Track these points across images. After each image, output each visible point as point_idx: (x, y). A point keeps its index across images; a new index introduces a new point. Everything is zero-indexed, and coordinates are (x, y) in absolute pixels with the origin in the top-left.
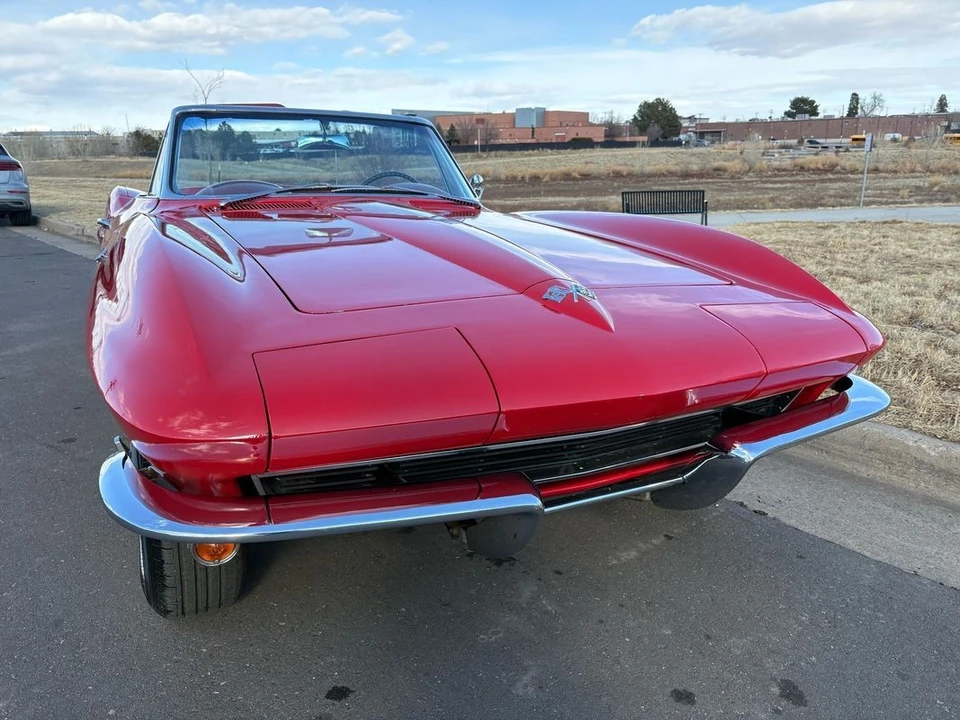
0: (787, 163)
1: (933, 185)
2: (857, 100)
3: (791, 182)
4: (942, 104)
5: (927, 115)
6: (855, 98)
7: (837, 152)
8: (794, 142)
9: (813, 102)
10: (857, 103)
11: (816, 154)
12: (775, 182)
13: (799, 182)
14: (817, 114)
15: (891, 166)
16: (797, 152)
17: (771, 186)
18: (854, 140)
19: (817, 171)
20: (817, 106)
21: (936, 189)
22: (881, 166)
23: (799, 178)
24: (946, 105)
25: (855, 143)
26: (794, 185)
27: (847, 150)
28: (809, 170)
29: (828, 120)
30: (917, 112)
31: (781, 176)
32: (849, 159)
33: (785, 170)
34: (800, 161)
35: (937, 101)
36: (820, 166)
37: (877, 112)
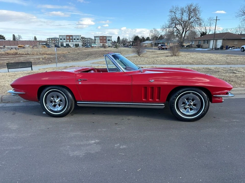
0: (3, 52)
1: (45, 57)
2: (15, 36)
3: (7, 57)
4: (35, 38)
5: (33, 41)
6: (14, 36)
7: (16, 49)
8: (2, 47)
9: (3, 36)
10: (15, 37)
11: (10, 50)
12: (4, 58)
13: (10, 57)
14: (5, 39)
15: (32, 53)
16: (5, 49)
17: (3, 59)
18: (19, 46)
19: (12, 54)
20: (4, 37)
21: (46, 58)
22: (29, 53)
23: (9, 56)
24: (36, 38)
25: (20, 47)
26: (10, 58)
27: (18, 49)
28: (10, 54)
29: (9, 41)
30: (30, 40)
31: (3, 56)
32: (20, 51)
33: (3, 54)
34: (7, 52)
35: (34, 38)
36: (13, 53)
37: (21, 40)
